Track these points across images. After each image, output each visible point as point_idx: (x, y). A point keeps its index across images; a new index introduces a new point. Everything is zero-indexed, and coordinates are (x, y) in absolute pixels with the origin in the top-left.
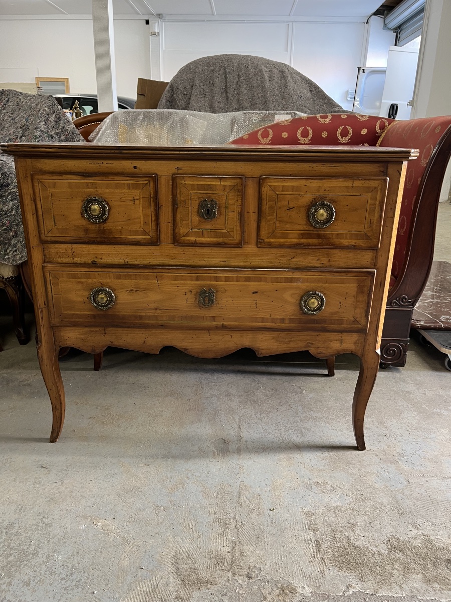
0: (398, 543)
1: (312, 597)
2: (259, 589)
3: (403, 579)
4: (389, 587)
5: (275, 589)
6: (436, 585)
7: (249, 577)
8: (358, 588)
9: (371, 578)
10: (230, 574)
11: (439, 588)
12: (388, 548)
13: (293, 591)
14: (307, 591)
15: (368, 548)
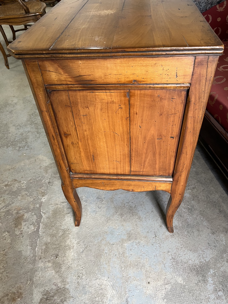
0: (68, 234)
1: (41, 202)
2: (44, 186)
3: (48, 233)
4: (44, 228)
5: (44, 190)
6: (44, 247)
7: (49, 183)
8: (44, 216)
9: (49, 221)
10: (50, 177)
11: (43, 248)
12: (64, 229)
13: (43, 196)
14: (43, 200)
15: (64, 221)
